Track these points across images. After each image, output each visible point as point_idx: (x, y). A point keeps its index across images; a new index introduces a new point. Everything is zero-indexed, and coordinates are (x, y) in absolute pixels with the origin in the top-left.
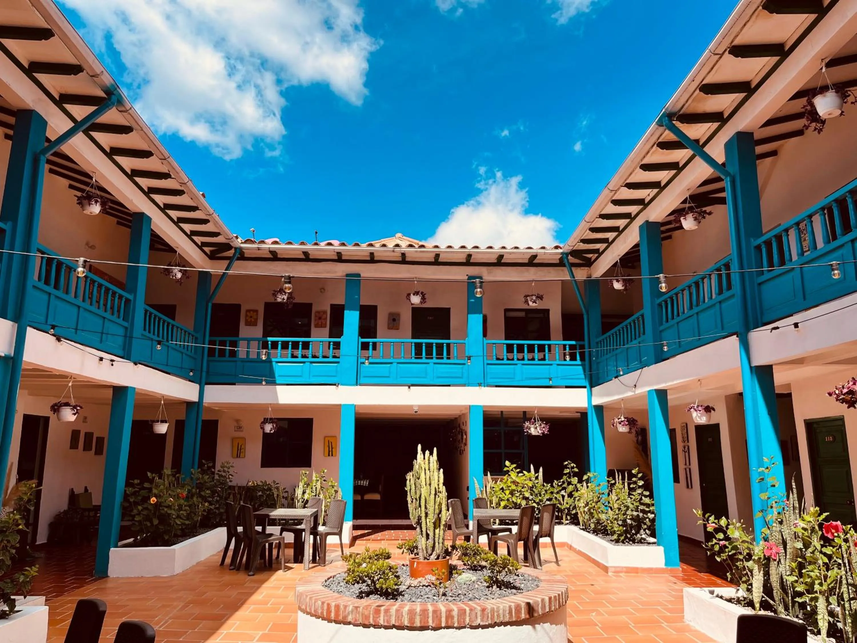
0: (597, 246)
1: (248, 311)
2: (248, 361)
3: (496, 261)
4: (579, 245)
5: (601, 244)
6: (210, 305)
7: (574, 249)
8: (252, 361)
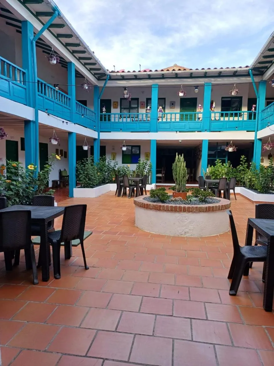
0: (267, 65)
1: (114, 102)
2: (115, 123)
3: (218, 75)
4: (257, 65)
5: (268, 64)
6: (99, 100)
7: (255, 67)
8: (117, 123)
